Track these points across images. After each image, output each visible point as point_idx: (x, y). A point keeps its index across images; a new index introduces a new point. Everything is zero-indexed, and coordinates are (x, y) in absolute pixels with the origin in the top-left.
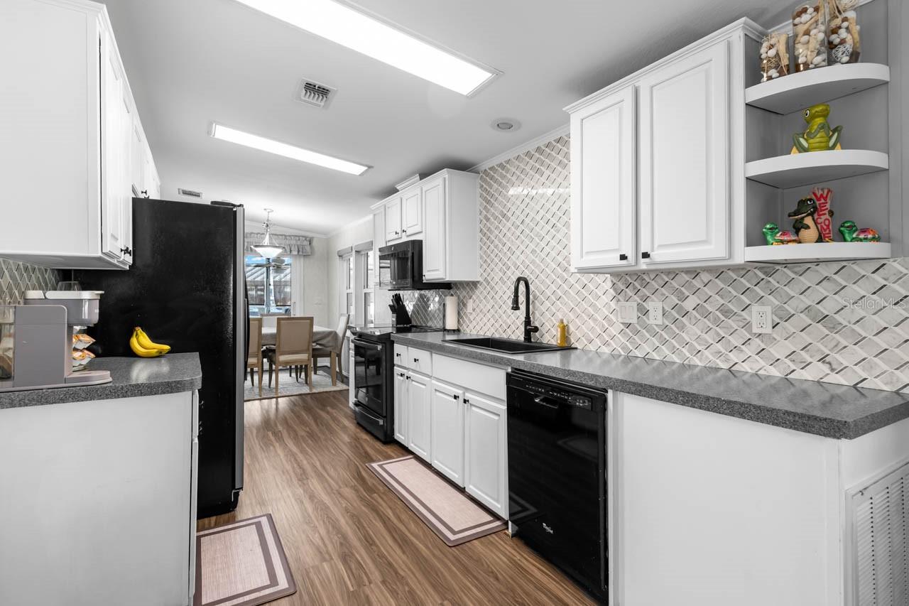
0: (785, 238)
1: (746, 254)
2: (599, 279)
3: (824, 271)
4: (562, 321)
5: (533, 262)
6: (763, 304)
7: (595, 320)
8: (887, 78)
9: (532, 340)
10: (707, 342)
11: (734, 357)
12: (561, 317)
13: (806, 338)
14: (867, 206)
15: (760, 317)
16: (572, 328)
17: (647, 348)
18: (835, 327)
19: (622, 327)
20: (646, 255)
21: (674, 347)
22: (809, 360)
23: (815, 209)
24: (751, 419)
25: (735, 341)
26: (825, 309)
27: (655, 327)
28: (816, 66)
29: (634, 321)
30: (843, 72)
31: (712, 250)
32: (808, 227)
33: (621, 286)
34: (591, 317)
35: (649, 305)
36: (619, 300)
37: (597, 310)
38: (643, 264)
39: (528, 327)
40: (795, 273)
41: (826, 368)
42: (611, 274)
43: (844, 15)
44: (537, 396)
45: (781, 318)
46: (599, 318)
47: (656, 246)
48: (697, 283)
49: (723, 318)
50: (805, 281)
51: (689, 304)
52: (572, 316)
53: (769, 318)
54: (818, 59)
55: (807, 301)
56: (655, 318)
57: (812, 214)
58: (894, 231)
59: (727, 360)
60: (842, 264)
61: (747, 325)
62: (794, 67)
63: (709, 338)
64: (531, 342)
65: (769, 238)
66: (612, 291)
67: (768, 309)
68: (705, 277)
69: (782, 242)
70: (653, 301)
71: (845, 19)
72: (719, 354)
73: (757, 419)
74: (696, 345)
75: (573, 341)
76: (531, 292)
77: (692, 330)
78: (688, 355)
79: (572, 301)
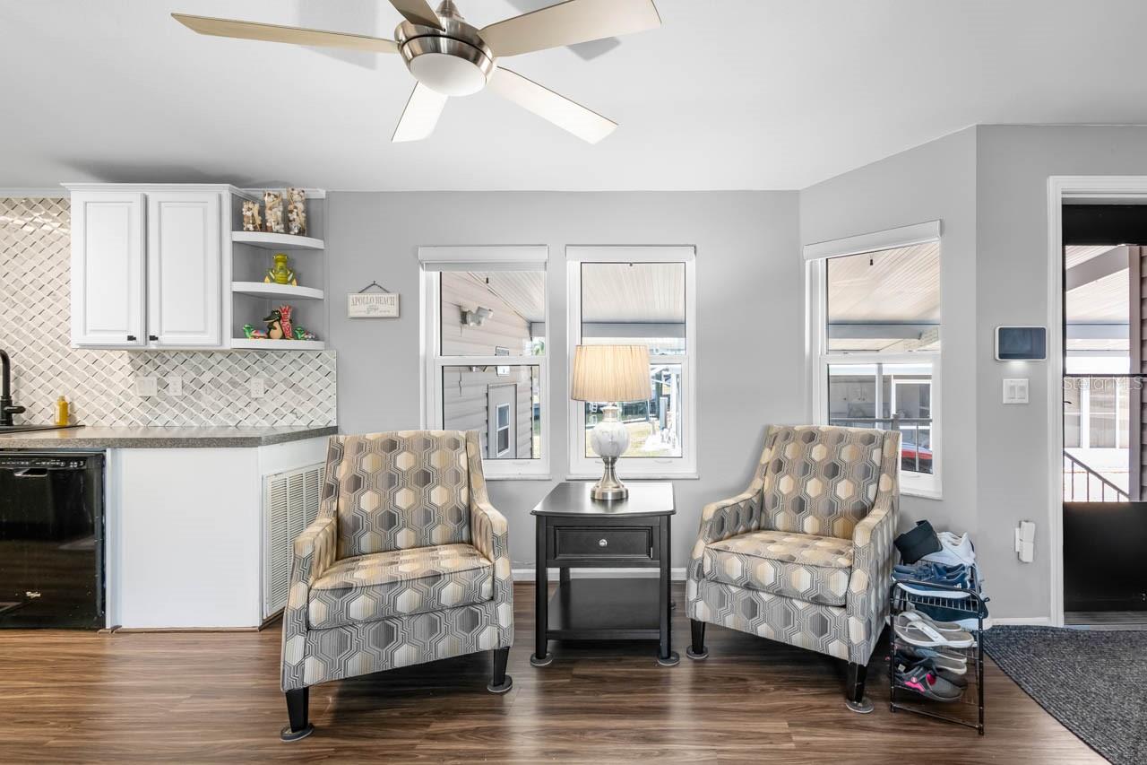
0: (257, 335)
1: (232, 343)
2: (114, 355)
3: (294, 356)
4: (63, 399)
5: (17, 332)
6: (258, 377)
7: (109, 395)
8: (323, 248)
9: (14, 423)
10: (219, 407)
11: (239, 416)
12: (60, 394)
13: (283, 398)
14: (314, 320)
15: (257, 386)
16: (77, 405)
17: (167, 417)
18: (299, 391)
19: (141, 400)
20: (153, 338)
21: (192, 413)
22: (286, 413)
23: (281, 318)
24: (214, 447)
25: (240, 404)
26: (293, 380)
27: (175, 398)
28: (277, 232)
29: (154, 393)
30: (292, 240)
31: (208, 339)
32: (275, 328)
33: (140, 362)
34: (103, 392)
35: (168, 380)
36: (137, 375)
37: (111, 385)
38: (153, 345)
39: (6, 408)
40: (278, 356)
41: (293, 417)
42: (129, 351)
43: (296, 205)
44: (18, 471)
45: (270, 387)
46: (113, 393)
47: (163, 332)
48: (212, 361)
49: (231, 388)
50: (283, 362)
51: (205, 378)
52: (78, 392)
53: (262, 387)
54: (278, 227)
55: (285, 375)
56: (175, 389)
57: (279, 320)
58: (326, 334)
59: (234, 419)
60: (302, 353)
61: (248, 393)
62: (263, 227)
63: (221, 404)
64: (12, 425)
65: (247, 333)
66: (129, 366)
67: (261, 381)
68: (219, 357)
69: (255, 337)
70: (173, 375)
71: (296, 208)
72: (229, 415)
73: (218, 446)
74: (211, 410)
75: (78, 418)
76: (12, 366)
77: (208, 398)
78: (204, 419)
79: (78, 377)
